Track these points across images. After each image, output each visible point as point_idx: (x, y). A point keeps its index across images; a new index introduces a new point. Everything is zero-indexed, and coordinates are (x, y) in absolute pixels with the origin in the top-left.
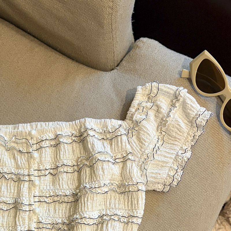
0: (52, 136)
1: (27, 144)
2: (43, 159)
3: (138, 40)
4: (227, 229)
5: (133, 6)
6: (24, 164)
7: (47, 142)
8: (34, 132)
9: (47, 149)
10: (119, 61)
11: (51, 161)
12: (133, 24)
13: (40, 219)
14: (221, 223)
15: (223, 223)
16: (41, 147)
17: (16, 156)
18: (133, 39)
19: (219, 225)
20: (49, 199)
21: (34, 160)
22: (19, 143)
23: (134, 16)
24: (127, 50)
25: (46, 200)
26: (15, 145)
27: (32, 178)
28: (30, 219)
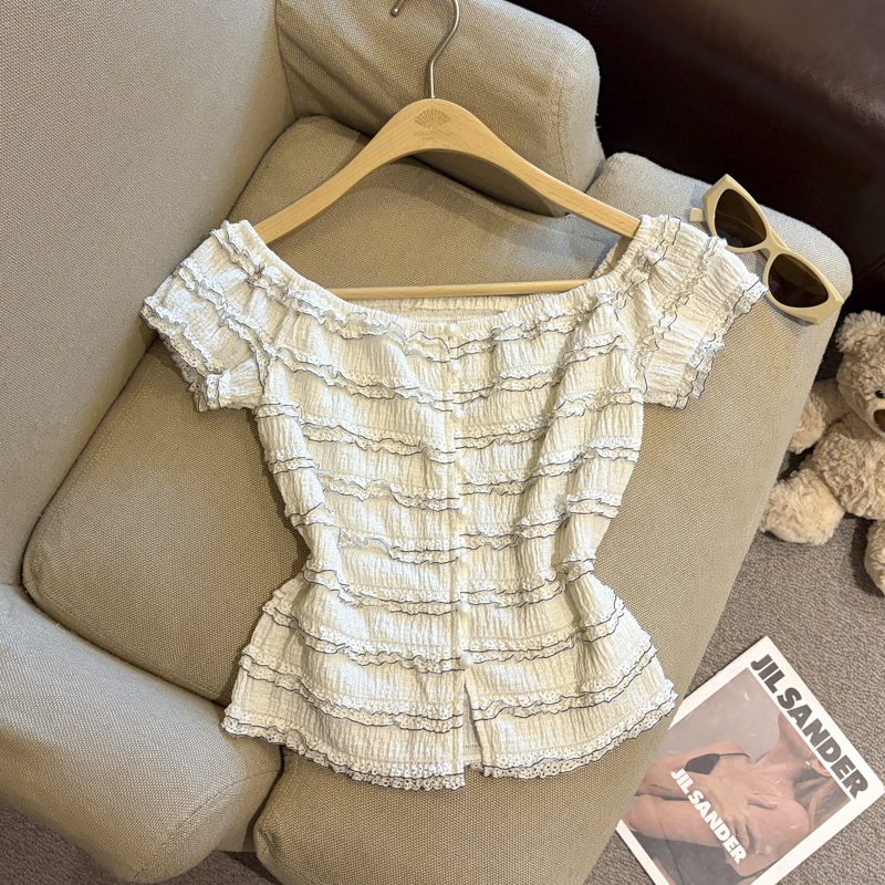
0: (485, 335)
1: (441, 348)
2: (469, 374)
3: (610, 158)
4: (821, 494)
5: (596, 104)
6: (435, 381)
7: (477, 345)
8: (453, 327)
9: (477, 357)
11: (484, 377)
12: (600, 132)
13: (468, 477)
14: (810, 482)
15: (813, 482)
16: (466, 354)
17: (421, 367)
18: (603, 156)
19: (806, 487)
20: (480, 441)
21: (453, 374)
22: (427, 346)
25: (476, 444)
26: (421, 349)
27: (451, 406)
28: (450, 478)
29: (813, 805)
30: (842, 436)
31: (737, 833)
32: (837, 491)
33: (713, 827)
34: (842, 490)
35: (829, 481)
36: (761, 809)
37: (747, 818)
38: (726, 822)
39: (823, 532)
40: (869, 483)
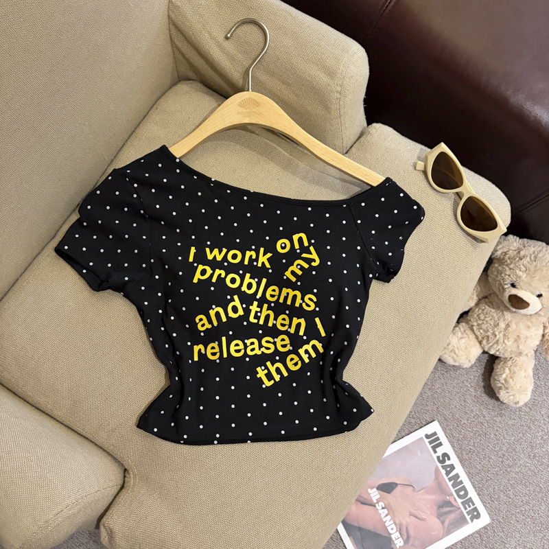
3: (370, 126)
4: (470, 338)
5: (365, 90)
10: (348, 148)
12: (365, 109)
14: (465, 331)
15: (467, 331)
18: (366, 124)
19: (462, 333)
23: (365, 101)
24: (358, 135)
29: (447, 523)
30: (486, 307)
31: (400, 531)
32: (480, 338)
33: (387, 524)
34: (483, 338)
35: (477, 332)
36: (416, 519)
37: (407, 523)
38: (395, 523)
39: (469, 361)
40: (500, 336)
